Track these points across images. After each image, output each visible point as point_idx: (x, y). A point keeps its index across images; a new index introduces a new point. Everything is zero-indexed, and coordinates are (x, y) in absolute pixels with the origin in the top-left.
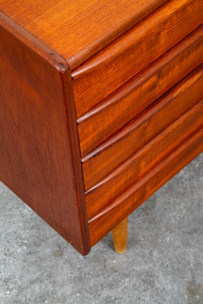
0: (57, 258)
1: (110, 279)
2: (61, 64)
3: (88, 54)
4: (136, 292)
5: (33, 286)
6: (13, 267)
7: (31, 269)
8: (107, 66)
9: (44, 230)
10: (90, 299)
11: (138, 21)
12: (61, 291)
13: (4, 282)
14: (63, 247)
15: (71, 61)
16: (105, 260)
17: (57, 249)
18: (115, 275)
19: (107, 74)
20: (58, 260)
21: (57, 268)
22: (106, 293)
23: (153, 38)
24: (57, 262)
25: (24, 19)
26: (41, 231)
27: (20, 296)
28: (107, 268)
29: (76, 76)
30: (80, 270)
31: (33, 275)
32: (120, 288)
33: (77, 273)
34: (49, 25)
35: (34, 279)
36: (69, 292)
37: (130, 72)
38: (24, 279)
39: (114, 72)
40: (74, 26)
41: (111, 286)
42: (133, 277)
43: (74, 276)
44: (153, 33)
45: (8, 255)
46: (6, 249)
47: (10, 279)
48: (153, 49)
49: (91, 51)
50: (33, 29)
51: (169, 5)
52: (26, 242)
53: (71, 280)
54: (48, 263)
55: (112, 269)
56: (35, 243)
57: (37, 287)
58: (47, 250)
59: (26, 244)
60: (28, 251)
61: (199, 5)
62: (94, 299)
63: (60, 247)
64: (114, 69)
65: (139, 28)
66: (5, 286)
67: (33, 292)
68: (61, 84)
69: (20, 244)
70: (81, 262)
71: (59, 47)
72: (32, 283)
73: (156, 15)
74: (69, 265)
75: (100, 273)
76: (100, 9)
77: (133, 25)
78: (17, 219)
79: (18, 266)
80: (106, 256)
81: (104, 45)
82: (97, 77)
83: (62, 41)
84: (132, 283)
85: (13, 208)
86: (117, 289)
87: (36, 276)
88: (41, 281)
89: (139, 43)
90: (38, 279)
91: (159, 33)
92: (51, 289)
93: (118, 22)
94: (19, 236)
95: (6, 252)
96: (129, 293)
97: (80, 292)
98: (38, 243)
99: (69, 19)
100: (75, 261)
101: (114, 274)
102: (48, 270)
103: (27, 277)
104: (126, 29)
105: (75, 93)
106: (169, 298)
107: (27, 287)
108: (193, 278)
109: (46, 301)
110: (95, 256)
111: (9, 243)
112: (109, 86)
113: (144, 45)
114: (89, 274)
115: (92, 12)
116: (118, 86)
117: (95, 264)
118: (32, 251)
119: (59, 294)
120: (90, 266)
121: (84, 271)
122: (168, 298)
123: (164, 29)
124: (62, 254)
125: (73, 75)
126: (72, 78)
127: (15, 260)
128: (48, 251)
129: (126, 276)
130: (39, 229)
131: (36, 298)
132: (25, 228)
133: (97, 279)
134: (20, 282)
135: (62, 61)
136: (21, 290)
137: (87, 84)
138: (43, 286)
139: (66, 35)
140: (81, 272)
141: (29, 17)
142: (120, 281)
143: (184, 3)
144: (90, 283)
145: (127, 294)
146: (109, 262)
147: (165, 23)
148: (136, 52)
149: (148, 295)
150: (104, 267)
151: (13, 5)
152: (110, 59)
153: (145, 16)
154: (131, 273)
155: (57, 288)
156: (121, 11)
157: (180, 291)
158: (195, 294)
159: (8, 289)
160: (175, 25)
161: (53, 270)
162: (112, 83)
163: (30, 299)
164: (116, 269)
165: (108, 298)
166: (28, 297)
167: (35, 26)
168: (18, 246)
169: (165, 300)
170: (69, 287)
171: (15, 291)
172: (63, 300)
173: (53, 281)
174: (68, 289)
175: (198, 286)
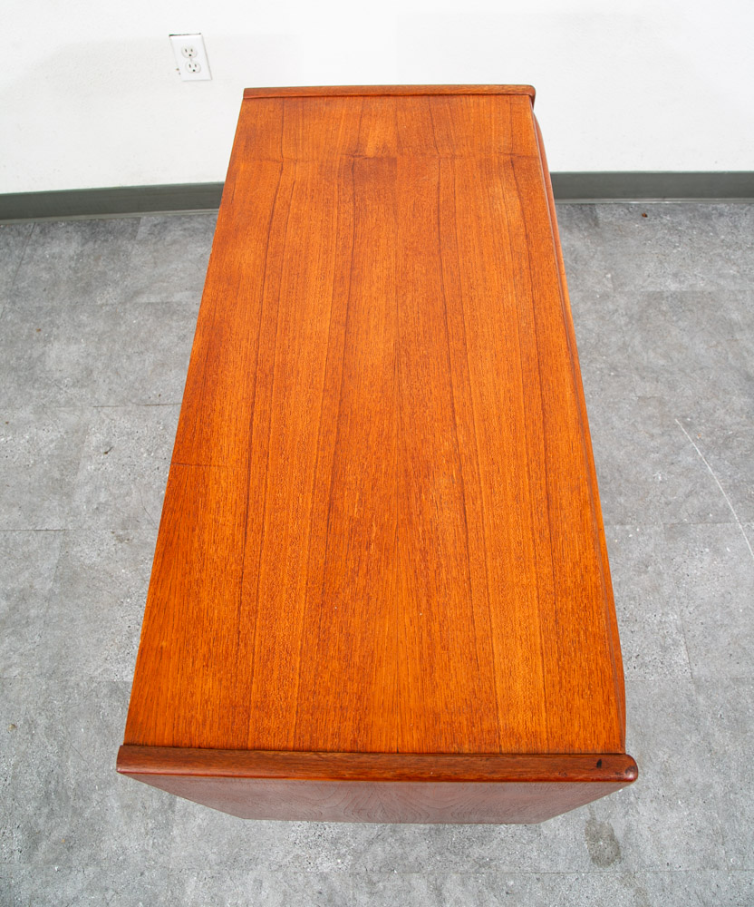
5: (373, 848)
10: (456, 863)
12: (414, 854)
22: (476, 851)
27: (357, 866)
31: (371, 830)
32: (495, 842)
36: (424, 854)
47: (340, 838)
57: (378, 849)
66: (334, 850)
67: (375, 858)
72: (371, 843)
84: (510, 832)
87: (375, 831)
88: (383, 839)
92: (400, 851)
97: (441, 854)
103: (363, 835)
107: (366, 851)
108: (591, 813)
109: (395, 872)
119: (411, 859)
122: (562, 851)
131: (381, 868)
134: (354, 842)
136: (357, 855)
138: (388, 847)
142: (493, 831)
145: (506, 850)
155: (408, 849)
157: (578, 838)
158: (598, 840)
163: (372, 870)
165: (480, 858)
166: (369, 866)
169: (559, 854)
170: (424, 845)
171: (349, 857)
172: (418, 867)
173: (401, 837)
174: (422, 850)
175: (600, 826)
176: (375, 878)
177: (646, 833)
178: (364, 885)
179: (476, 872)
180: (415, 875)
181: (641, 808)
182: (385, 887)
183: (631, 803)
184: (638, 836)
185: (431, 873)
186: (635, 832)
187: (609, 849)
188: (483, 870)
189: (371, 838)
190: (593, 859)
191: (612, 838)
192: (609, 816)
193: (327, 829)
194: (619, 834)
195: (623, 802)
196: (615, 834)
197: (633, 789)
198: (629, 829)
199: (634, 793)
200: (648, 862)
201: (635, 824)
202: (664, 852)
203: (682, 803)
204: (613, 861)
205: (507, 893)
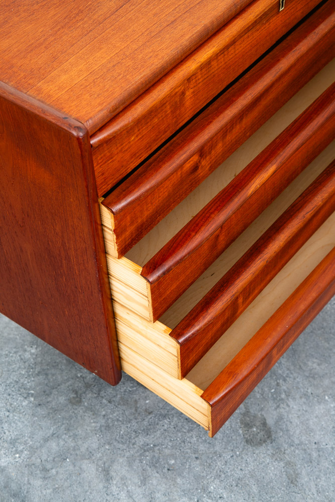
0: (75, 407)
1: (145, 423)
2: (78, 128)
3: (107, 116)
4: (180, 434)
5: (48, 444)
6: (19, 424)
7: (43, 424)
8: (128, 130)
9: (53, 375)
10: (123, 450)
11: (159, 77)
12: (86, 445)
13: (11, 443)
14: (80, 392)
15: (89, 124)
16: (136, 401)
17: (73, 395)
18: (151, 418)
19: (130, 142)
20: (76, 409)
21: (77, 418)
22: (141, 440)
23: (177, 99)
24: (76, 412)
25: (26, 85)
26: (50, 376)
27: (33, 458)
28: (139, 410)
29: (95, 143)
30: (106, 417)
31: (47, 431)
32: (159, 432)
33: (103, 422)
34: (57, 88)
35: (48, 435)
36: (95, 446)
37: (155, 140)
38: (35, 437)
39: (137, 139)
40: (86, 86)
41: (147, 432)
42: (173, 417)
43: (99, 425)
44: (176, 93)
45: (11, 411)
46: (8, 404)
47: (18, 439)
48: (178, 112)
49: (110, 112)
50: (38, 94)
51: (193, 58)
52: (32, 392)
53: (95, 430)
54: (63, 414)
55: (146, 410)
56: (44, 392)
57: (53, 445)
58: (60, 398)
59: (32, 395)
60: (37, 402)
61: (224, 60)
62: (128, 450)
63: (76, 393)
64: (137, 136)
65: (162, 85)
66: (12, 448)
67: (49, 451)
68: (79, 152)
69: (25, 396)
70: (106, 408)
71: (72, 110)
72: (46, 440)
73: (179, 70)
74: (91, 413)
75: (132, 417)
76: (114, 66)
77: (154, 81)
78: (18, 366)
79: (26, 422)
80: (136, 397)
81: (124, 105)
82: (118, 145)
83: (74, 103)
84: (172, 424)
85: (10, 353)
86: (155, 434)
87: (51, 432)
88: (58, 437)
89: (162, 104)
90: (53, 434)
91: (183, 93)
92: (72, 444)
93: (137, 78)
94: (23, 386)
95: (8, 407)
96: (170, 437)
97: (109, 444)
98: (48, 392)
99: (79, 80)
100: (97, 407)
101: (149, 417)
102: (64, 422)
103: (40, 435)
104: (148, 87)
105: (95, 165)
106: (220, 436)
107: (41, 446)
108: (245, 408)
109: (68, 460)
110: (122, 398)
111: (11, 396)
112: (132, 157)
113: (168, 107)
114: (118, 420)
115: (105, 70)
116: (143, 159)
117: (124, 408)
118: (41, 403)
119: (83, 449)
120: (118, 411)
121: (110, 418)
123: (188, 88)
124: (80, 401)
125: (92, 142)
126: (91, 146)
127: (21, 415)
128: (62, 399)
129: (164, 416)
130: (47, 375)
131: (54, 458)
132: (29, 376)
133: (129, 426)
134: (32, 441)
135: (79, 124)
136: (33, 450)
137: (108, 154)
138: (62, 443)
139: (78, 97)
140: (108, 419)
141: (30, 81)
142: (158, 424)
143: (209, 56)
144: (121, 430)
145: (168, 438)
146: (141, 403)
147: (189, 79)
148: (160, 115)
149: (194, 436)
150: (136, 410)
151: (10, 71)
152: (132, 121)
153: (167, 71)
154: (170, 413)
155: (80, 442)
156: (139, 66)
157: (233, 426)
158: (251, 427)
159: (17, 452)
160: (201, 84)
161: (72, 421)
162: (135, 155)
163: (46, 460)
164: (151, 410)
165: (145, 446)
166: (44, 457)
167: (39, 91)
168: (22, 399)
170: (95, 439)
171: (26, 452)
172: (89, 455)
173: (74, 434)
174: (93, 442)
175: (254, 417)
176: (49, 466)
177: (296, 421)
178: (38, 472)
179: (141, 455)
180: (86, 461)
181: (291, 403)
182: (57, 472)
183: (282, 399)
184: (288, 423)
185: (100, 459)
186: (285, 420)
187: (262, 433)
188: (147, 453)
189: (46, 436)
190: (247, 441)
191: (264, 424)
192: (262, 409)
193: (7, 433)
194: (270, 422)
195: (274, 399)
196: (267, 422)
197: (284, 390)
198: (280, 418)
199: (285, 392)
200: (297, 442)
201: (286, 414)
202: (312, 434)
203: (329, 398)
204: (265, 441)
205: (168, 470)
